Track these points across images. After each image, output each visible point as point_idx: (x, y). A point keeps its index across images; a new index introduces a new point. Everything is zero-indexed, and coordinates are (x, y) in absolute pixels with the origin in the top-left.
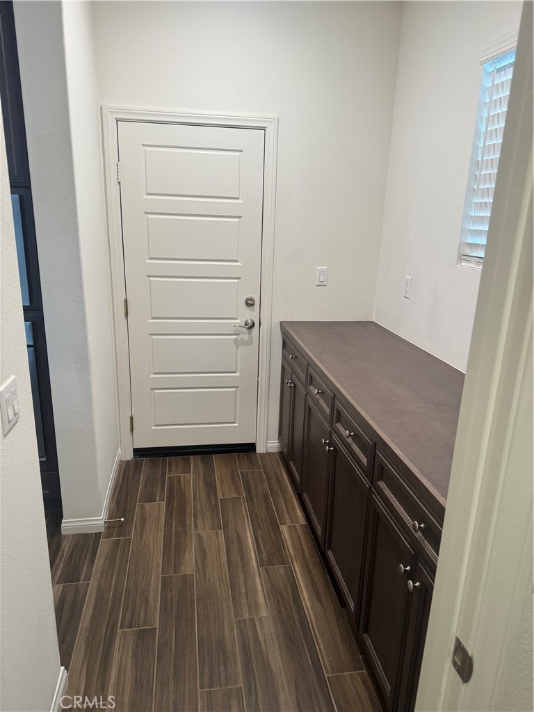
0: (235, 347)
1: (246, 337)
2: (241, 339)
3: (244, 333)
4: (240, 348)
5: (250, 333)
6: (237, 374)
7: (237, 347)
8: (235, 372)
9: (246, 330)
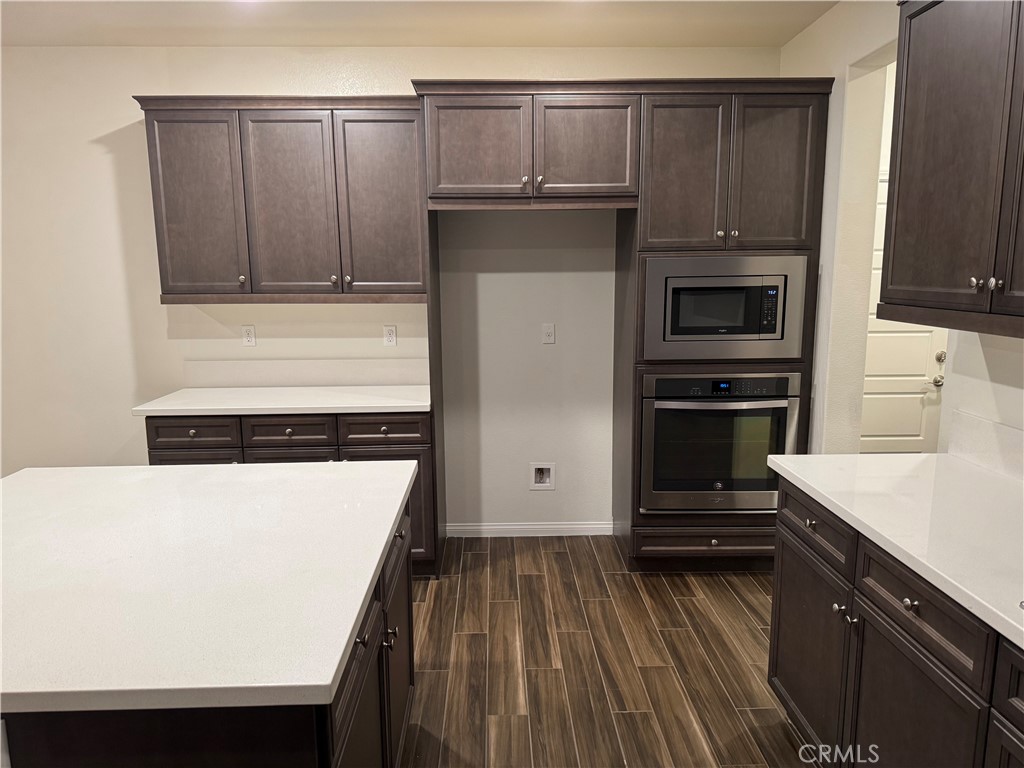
0: (921, 407)
1: (933, 396)
2: (929, 398)
3: (932, 391)
4: (927, 408)
5: (939, 391)
6: (920, 438)
7: (924, 407)
8: (918, 436)
9: (934, 388)
